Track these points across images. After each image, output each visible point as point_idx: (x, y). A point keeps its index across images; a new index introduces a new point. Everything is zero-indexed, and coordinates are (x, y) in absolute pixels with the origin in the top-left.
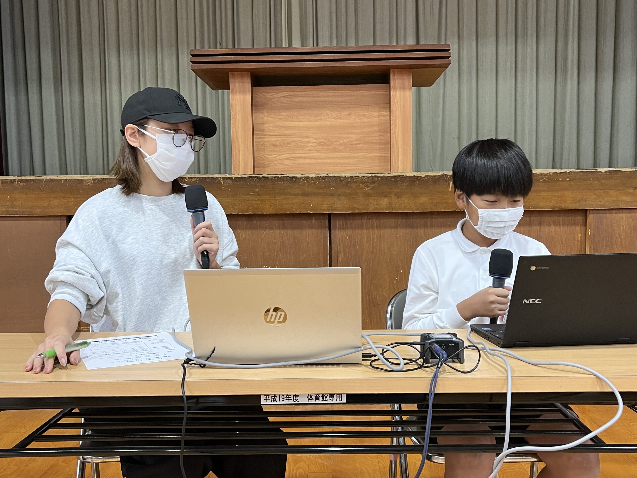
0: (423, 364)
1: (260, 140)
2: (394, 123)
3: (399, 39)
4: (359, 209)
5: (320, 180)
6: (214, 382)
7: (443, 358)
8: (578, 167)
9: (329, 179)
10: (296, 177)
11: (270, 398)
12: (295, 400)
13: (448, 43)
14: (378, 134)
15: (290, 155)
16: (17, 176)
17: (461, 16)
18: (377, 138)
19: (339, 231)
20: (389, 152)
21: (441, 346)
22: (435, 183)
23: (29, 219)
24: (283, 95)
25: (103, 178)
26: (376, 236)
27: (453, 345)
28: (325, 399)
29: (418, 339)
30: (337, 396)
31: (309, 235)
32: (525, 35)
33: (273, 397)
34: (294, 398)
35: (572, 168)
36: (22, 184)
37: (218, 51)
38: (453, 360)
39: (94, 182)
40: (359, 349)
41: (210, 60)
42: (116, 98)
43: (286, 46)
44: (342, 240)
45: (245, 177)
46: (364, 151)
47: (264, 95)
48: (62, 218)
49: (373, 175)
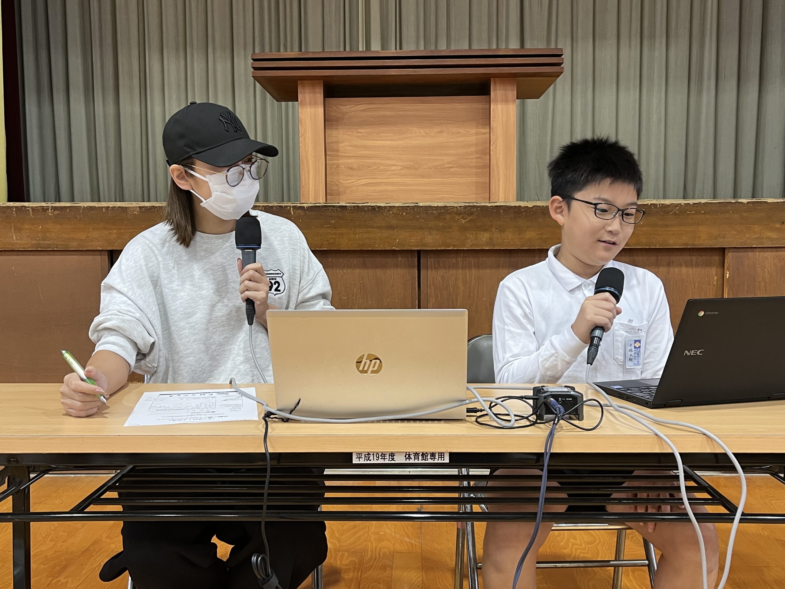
0: (536, 420)
1: (335, 162)
2: (494, 143)
3: (499, 41)
4: (454, 246)
5: (407, 210)
6: (301, 437)
7: (560, 413)
8: (715, 197)
9: (419, 209)
10: (380, 206)
11: (363, 456)
12: (391, 459)
13: (559, 47)
14: (475, 156)
15: (370, 180)
16: (49, 203)
17: (574, 15)
18: (475, 160)
19: (429, 272)
20: (488, 178)
21: (557, 400)
23: (64, 253)
24: (362, 108)
25: (151, 205)
26: (473, 277)
27: (571, 399)
28: (425, 458)
29: (531, 393)
30: (439, 455)
31: (394, 276)
32: (652, 37)
33: (366, 456)
34: (390, 457)
35: (706, 198)
36: (56, 212)
37: (282, 54)
38: (570, 417)
39: (141, 210)
40: (464, 402)
41: (275, 66)
42: (158, 110)
43: (363, 49)
44: (433, 282)
45: (320, 206)
46: (459, 176)
47: (339, 108)
48: (102, 253)
49: (471, 204)
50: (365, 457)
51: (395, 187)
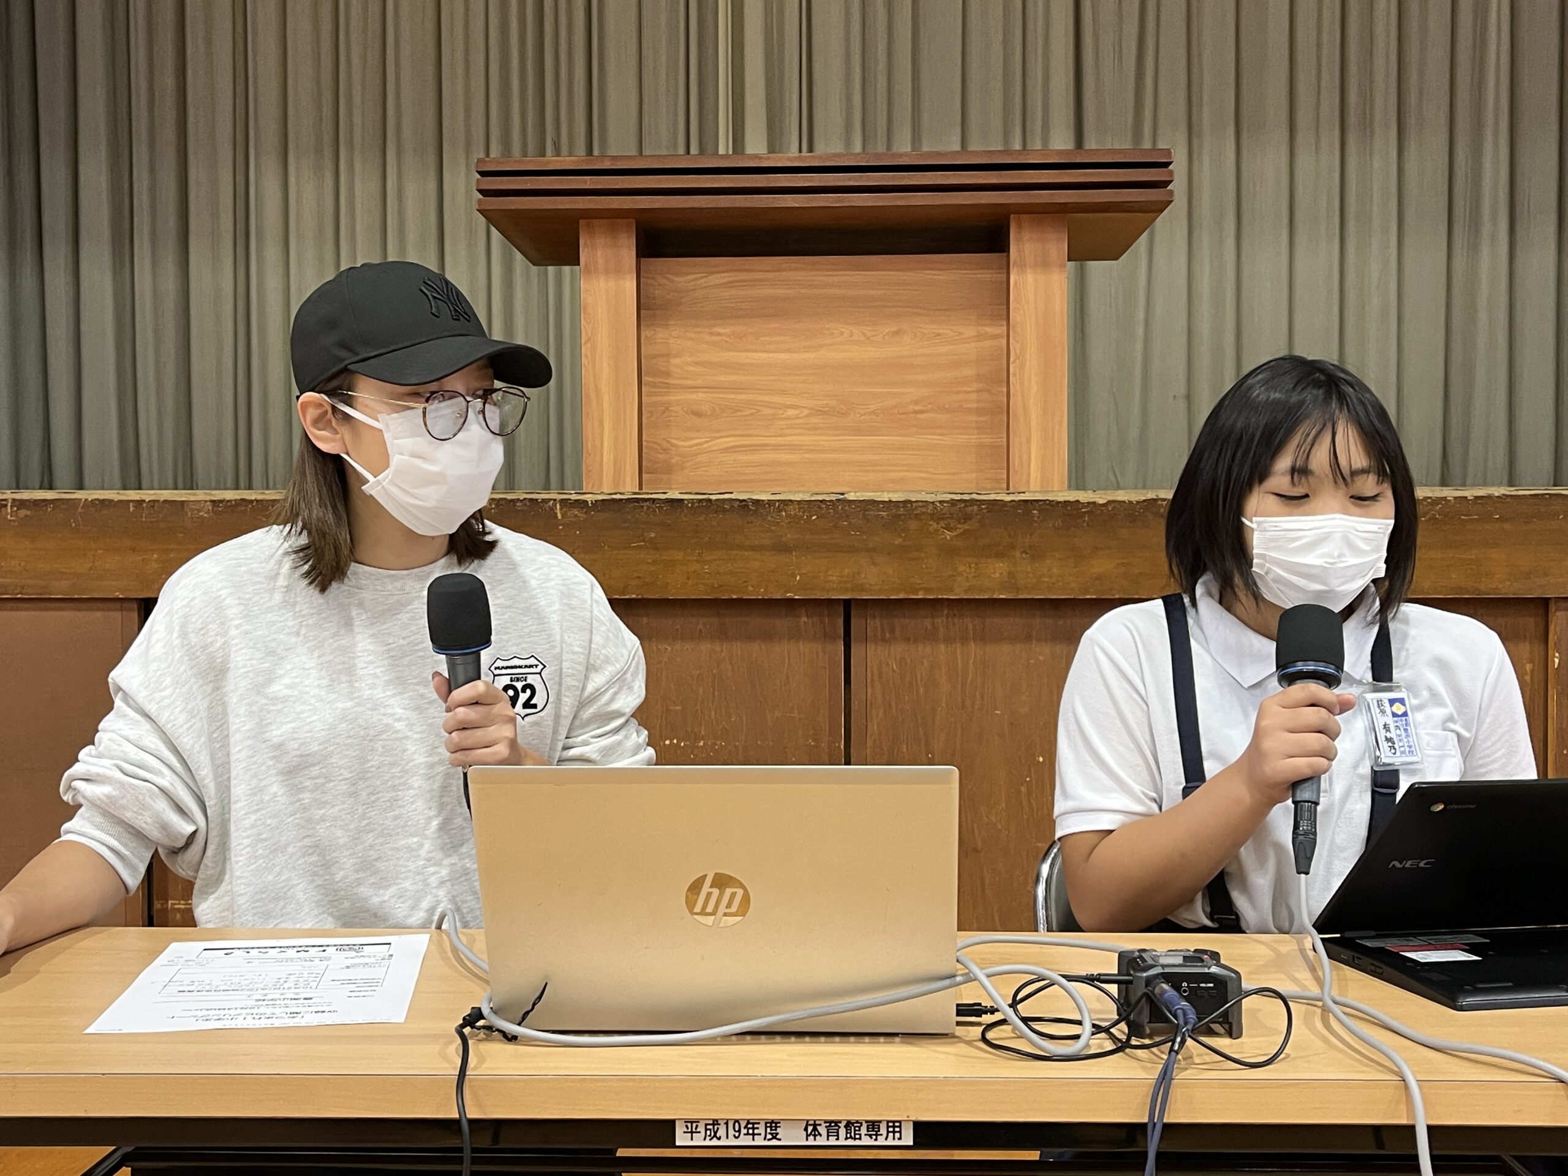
0: (1129, 1039)
1: (658, 398)
2: (1018, 358)
3: (1028, 133)
4: (927, 590)
5: (822, 509)
7: (1186, 1024)
9: (847, 508)
10: (758, 501)
11: (701, 1129)
12: (769, 1136)
13: (1162, 147)
14: (975, 386)
15: (738, 438)
16: (9, 492)
17: (1195, 77)
18: (974, 396)
19: (871, 648)
20: (1005, 435)
21: (1177, 988)
22: (1134, 521)
24: (722, 281)
25: (239, 497)
26: (971, 661)
27: (1212, 985)
28: (855, 1134)
29: (1112, 969)
30: (888, 1127)
31: (789, 659)
32: (1367, 127)
33: (708, 1127)
34: (769, 1130)
36: (23, 513)
37: (549, 162)
38: (1213, 1028)
39: (215, 509)
40: (952, 991)
41: (529, 186)
42: (273, 282)
43: (727, 150)
44: (880, 673)
45: (621, 500)
46: (938, 431)
47: (672, 281)
48: (126, 605)
49: (966, 497)
50: (706, 1130)
51: (795, 456)
